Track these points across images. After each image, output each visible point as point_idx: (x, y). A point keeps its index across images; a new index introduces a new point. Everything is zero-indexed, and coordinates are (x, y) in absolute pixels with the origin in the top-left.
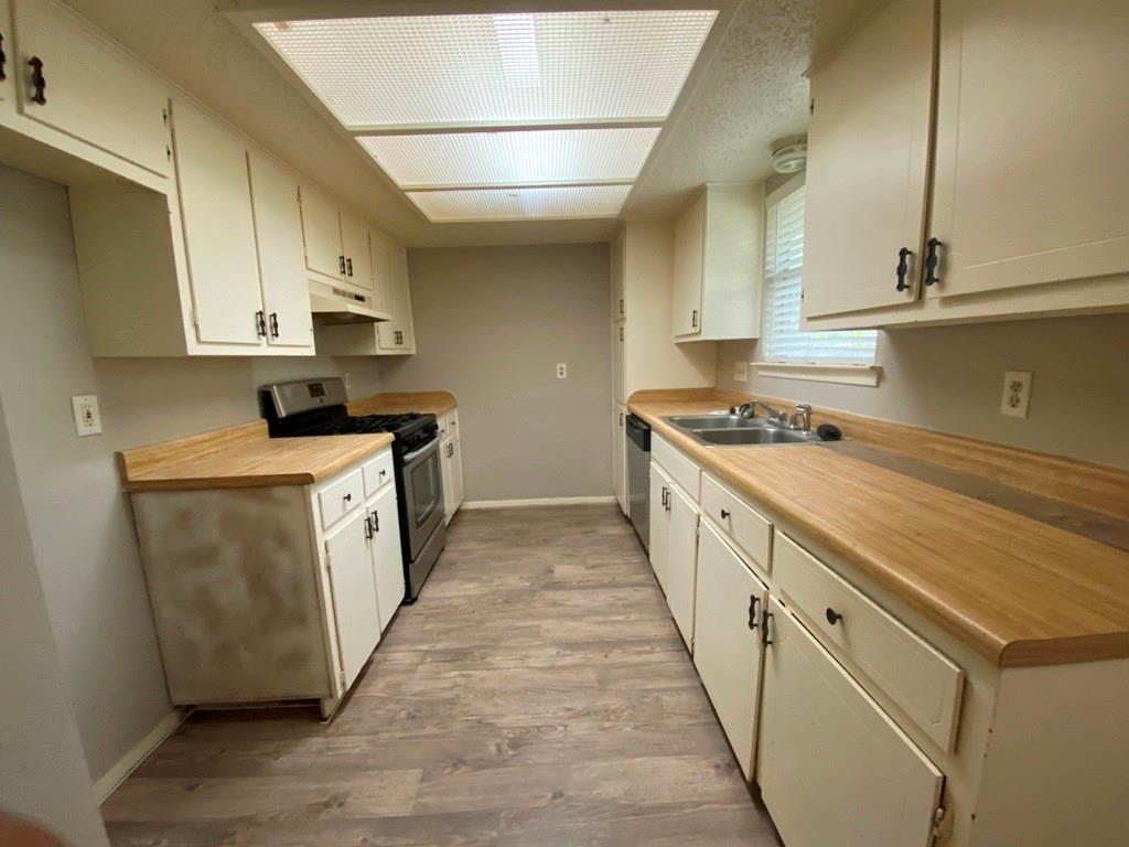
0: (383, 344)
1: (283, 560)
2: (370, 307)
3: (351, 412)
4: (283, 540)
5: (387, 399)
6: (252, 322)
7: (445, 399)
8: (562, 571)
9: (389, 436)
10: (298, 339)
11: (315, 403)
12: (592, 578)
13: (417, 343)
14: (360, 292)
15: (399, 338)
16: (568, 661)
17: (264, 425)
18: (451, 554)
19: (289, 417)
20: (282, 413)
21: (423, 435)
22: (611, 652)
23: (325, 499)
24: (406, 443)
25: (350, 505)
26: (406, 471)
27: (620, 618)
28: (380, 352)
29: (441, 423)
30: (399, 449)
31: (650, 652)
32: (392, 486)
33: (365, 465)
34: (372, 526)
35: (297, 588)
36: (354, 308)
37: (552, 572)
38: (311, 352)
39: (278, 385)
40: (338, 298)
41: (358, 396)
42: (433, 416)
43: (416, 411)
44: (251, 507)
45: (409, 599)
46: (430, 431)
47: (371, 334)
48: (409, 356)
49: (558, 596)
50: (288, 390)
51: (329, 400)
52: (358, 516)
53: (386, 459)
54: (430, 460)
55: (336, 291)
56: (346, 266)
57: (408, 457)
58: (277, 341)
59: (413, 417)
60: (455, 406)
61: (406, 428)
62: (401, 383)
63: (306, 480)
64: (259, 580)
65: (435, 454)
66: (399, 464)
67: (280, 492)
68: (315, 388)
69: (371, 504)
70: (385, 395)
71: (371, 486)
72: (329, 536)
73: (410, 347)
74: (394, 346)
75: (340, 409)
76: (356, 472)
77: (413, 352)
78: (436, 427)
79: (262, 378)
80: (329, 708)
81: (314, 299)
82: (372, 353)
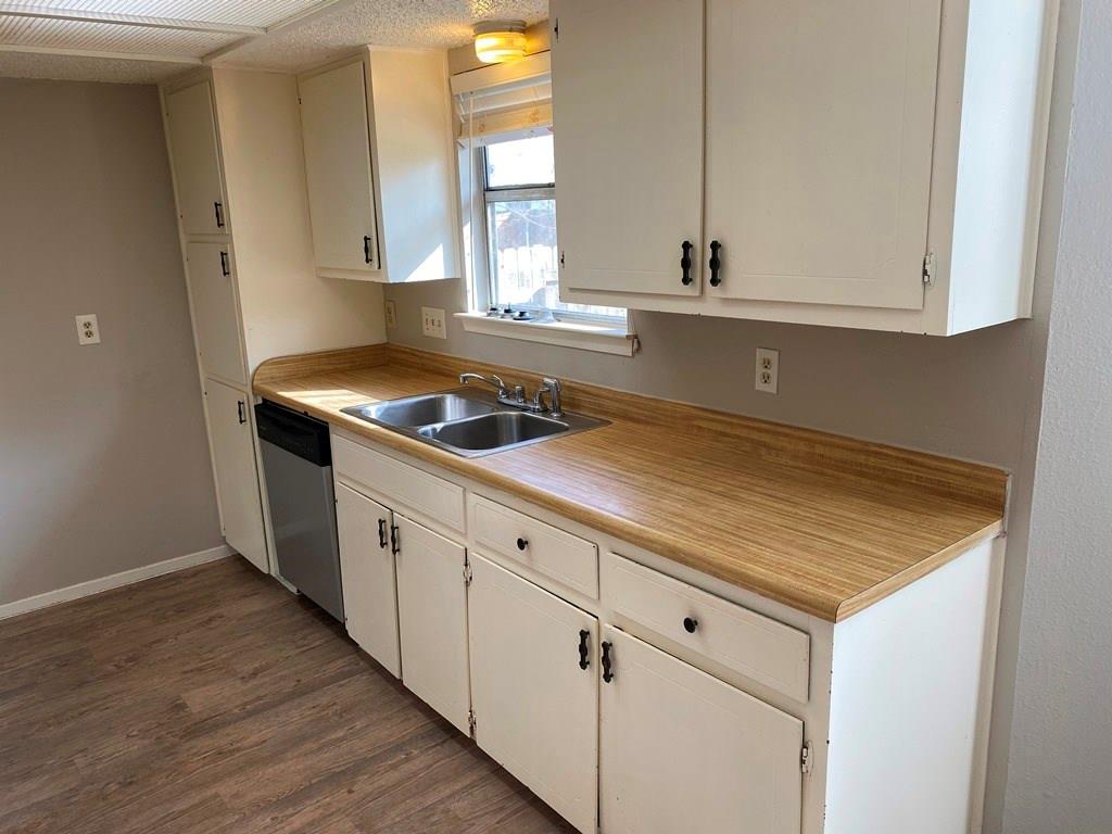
8: (201, 699)
12: (261, 692)
16: (297, 822)
22: (354, 783)
27: (341, 734)
31: (407, 760)
37: (183, 706)
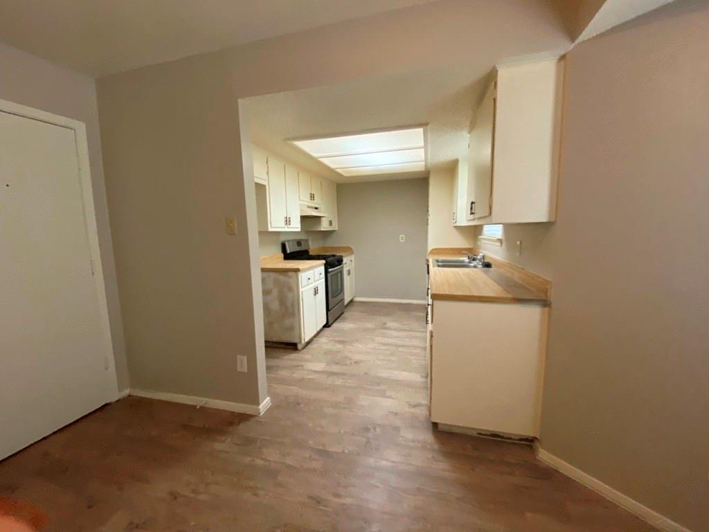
0: (324, 226)
1: (290, 295)
2: (320, 212)
3: (311, 253)
4: (290, 289)
5: (324, 249)
6: (284, 220)
7: (349, 250)
8: (391, 324)
9: (324, 261)
10: (296, 226)
11: (298, 249)
12: (402, 328)
13: (338, 224)
14: (316, 206)
15: (331, 223)
16: (382, 348)
17: (282, 255)
18: (345, 315)
19: (291, 253)
20: (288, 252)
21: (336, 264)
22: (399, 348)
23: (303, 276)
24: (330, 265)
25: (310, 281)
26: (329, 275)
28: (323, 229)
29: (345, 260)
30: (327, 266)
32: (324, 280)
33: (315, 270)
34: (316, 292)
35: (293, 305)
36: (315, 213)
37: (386, 324)
38: (299, 230)
39: (288, 241)
40: (308, 210)
41: (313, 248)
42: (342, 256)
43: (334, 253)
44: (282, 278)
45: (327, 325)
46: (340, 261)
47: (319, 222)
48: (334, 231)
49: (386, 331)
50: (291, 243)
51: (303, 248)
52: (312, 286)
53: (322, 269)
54: (339, 274)
55: (309, 207)
56: (312, 197)
57: (330, 270)
58: (290, 226)
59: (334, 256)
60: (352, 253)
61: (329, 259)
62: (331, 243)
63: (297, 270)
64: (282, 301)
65: (341, 272)
66: (326, 272)
67: (291, 274)
68: (299, 243)
69: (316, 284)
70: (324, 248)
71: (317, 278)
72: (303, 289)
73: (335, 227)
74: (328, 226)
75: (306, 252)
76: (312, 271)
77: (337, 229)
78: (342, 261)
79: (283, 239)
80: (299, 347)
81: (301, 210)
82: (319, 230)
